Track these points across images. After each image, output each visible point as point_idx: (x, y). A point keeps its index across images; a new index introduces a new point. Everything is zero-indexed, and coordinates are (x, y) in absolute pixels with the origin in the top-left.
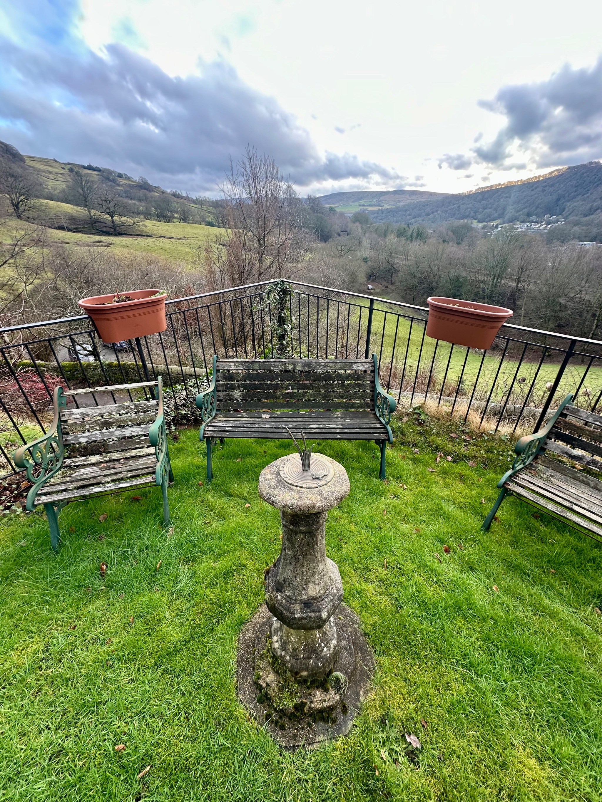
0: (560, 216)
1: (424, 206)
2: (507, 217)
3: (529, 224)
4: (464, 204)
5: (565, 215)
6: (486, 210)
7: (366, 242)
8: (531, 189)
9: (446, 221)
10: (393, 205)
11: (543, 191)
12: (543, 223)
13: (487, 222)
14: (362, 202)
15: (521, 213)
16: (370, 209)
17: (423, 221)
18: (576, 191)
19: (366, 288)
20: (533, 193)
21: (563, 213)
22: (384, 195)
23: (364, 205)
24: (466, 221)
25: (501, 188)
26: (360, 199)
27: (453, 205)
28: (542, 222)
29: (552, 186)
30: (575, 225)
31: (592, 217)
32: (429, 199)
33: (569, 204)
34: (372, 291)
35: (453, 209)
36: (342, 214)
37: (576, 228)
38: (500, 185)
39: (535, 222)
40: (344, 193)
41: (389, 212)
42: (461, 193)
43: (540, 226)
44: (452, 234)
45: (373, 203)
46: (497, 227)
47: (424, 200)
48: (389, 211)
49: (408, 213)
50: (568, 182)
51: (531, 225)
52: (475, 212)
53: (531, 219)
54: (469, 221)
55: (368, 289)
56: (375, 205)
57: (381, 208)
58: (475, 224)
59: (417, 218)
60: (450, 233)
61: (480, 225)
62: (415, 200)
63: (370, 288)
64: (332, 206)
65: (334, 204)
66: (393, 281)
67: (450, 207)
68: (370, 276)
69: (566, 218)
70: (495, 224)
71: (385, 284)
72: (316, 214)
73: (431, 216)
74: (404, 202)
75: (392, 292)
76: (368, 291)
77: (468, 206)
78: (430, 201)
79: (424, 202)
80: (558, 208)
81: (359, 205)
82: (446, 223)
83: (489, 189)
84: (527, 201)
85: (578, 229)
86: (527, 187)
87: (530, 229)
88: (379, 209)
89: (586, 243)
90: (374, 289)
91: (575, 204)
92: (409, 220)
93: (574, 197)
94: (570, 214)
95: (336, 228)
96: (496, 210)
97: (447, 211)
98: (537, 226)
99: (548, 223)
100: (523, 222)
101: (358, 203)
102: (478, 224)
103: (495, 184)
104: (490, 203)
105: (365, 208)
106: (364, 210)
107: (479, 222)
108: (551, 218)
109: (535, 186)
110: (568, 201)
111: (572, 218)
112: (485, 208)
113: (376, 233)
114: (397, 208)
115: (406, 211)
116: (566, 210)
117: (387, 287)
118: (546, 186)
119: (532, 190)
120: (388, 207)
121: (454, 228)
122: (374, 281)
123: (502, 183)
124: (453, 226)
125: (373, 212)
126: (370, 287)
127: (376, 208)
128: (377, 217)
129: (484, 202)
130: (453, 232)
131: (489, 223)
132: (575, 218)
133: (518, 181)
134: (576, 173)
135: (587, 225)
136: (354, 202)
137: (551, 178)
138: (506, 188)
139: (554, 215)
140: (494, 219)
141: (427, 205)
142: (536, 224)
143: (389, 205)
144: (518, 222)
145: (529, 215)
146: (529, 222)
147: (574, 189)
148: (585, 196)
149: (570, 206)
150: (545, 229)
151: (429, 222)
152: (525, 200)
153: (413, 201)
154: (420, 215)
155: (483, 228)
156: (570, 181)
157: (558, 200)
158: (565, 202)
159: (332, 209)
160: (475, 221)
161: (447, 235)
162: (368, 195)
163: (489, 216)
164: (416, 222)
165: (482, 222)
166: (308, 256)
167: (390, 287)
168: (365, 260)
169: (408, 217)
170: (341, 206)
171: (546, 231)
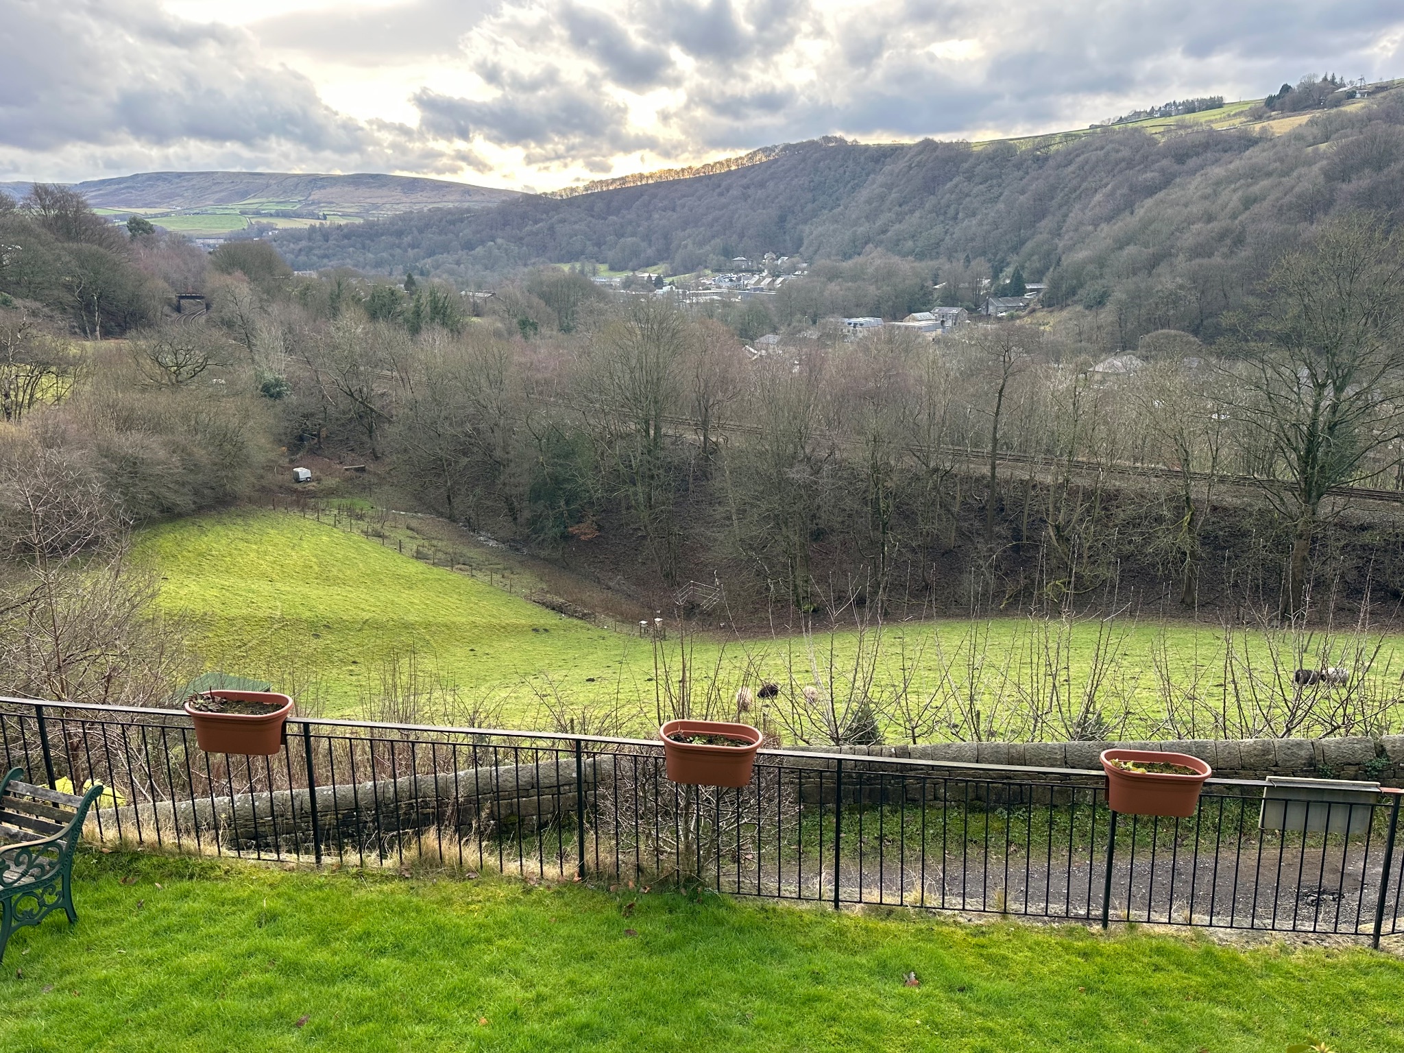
0: (796, 259)
1: (453, 223)
2: (678, 258)
3: (734, 277)
4: (563, 221)
5: (806, 255)
6: (623, 240)
7: (268, 334)
8: (718, 190)
9: (525, 265)
10: (357, 215)
11: (745, 197)
12: (764, 274)
13: (634, 270)
14: (252, 203)
15: (708, 247)
16: (282, 224)
17: (458, 263)
18: (814, 201)
19: (287, 477)
20: (723, 200)
21: (801, 250)
22: (323, 187)
23: (257, 213)
24: (578, 266)
25: (647, 185)
26: (244, 195)
27: (536, 222)
28: (761, 271)
29: (762, 185)
30: (830, 279)
31: (858, 260)
32: (466, 205)
33: (807, 229)
34: (312, 486)
35: (536, 234)
36: (180, 244)
37: (833, 287)
38: (641, 176)
39: (746, 271)
40: (180, 175)
41: (347, 237)
42: (549, 191)
43: (759, 282)
44: (542, 303)
45: (289, 207)
46: (659, 283)
47: (451, 205)
48: (348, 234)
49: (407, 239)
50: (792, 180)
51: (739, 279)
52: (599, 244)
53: (735, 264)
54: (588, 268)
55: (297, 480)
56: (298, 215)
57: (317, 223)
58: (605, 277)
59: (438, 257)
60: (535, 300)
61: (618, 278)
62: (423, 204)
63: (302, 477)
64: (140, 211)
65: (146, 205)
66: (379, 449)
67: (528, 228)
68: (301, 439)
69: (810, 260)
70: (654, 276)
71: (352, 462)
72: (74, 246)
73: (479, 250)
74: (390, 207)
75: (380, 485)
76: (298, 487)
77: (577, 227)
78: (468, 210)
79: (449, 212)
80: (788, 238)
81: (243, 213)
82: (526, 270)
83: (616, 186)
84: (716, 220)
85: (838, 288)
86: (707, 186)
87: (738, 287)
88: (313, 228)
89: (861, 320)
90: (319, 480)
91: (820, 229)
92: (417, 260)
93: (815, 214)
94: (816, 252)
95: (160, 288)
96: (647, 238)
97: (521, 239)
98: (753, 281)
99: (775, 274)
100: (719, 271)
101: (237, 207)
102: (612, 273)
103: (629, 174)
104: (630, 222)
105: (264, 221)
106: (262, 230)
107: (612, 269)
108: (779, 261)
109: (724, 184)
110: (805, 222)
111: (822, 262)
112: (620, 235)
113: (305, 305)
114: (371, 225)
115: (400, 234)
116: (806, 242)
117: (362, 470)
118: (748, 187)
119: (721, 194)
120: (343, 222)
121: (545, 288)
122: (314, 452)
123: (646, 173)
124: (541, 283)
125: (294, 236)
126: (303, 473)
127: (303, 224)
128: (311, 249)
129: (612, 218)
130: (547, 298)
131: (639, 274)
132: (828, 262)
133: (683, 170)
134: (804, 160)
135: (854, 278)
136: (220, 201)
137: (753, 166)
138: (658, 185)
139: (784, 255)
140: (649, 264)
141: (462, 221)
142: (749, 275)
143: (344, 215)
144: (708, 272)
145: (728, 253)
146: (731, 271)
147: (810, 195)
148: (836, 211)
149: (811, 233)
150: (771, 286)
151: (478, 267)
152: (710, 217)
153: (417, 207)
154: (446, 248)
155: (627, 284)
156: (797, 176)
157: (782, 219)
158: (797, 224)
159: (138, 226)
160: (603, 268)
161: (531, 307)
162: (268, 186)
163: (635, 253)
164: (437, 267)
165: (622, 269)
166: (50, 387)
167: (371, 467)
168: (271, 391)
169: (411, 252)
170: (178, 213)
171: (773, 293)
